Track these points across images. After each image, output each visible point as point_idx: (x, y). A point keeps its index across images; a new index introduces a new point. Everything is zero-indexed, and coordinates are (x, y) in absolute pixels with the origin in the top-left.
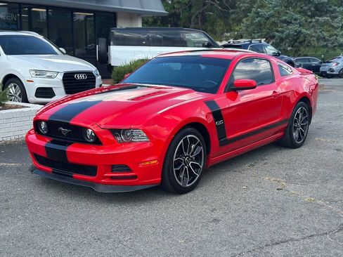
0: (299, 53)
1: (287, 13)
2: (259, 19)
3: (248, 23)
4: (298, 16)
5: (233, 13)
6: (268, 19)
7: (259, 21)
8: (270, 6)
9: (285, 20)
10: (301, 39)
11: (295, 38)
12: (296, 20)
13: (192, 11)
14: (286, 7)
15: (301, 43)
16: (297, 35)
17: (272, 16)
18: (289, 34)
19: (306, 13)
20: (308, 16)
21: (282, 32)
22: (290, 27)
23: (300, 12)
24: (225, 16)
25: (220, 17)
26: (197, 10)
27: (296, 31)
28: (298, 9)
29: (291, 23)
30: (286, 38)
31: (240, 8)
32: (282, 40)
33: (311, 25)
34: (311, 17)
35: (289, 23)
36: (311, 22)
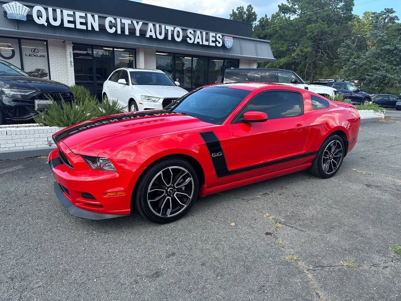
0: (384, 91)
1: (377, 62)
2: (355, 66)
3: (346, 69)
4: (385, 65)
5: (336, 62)
6: (361, 66)
7: (355, 68)
8: (364, 57)
9: (375, 67)
10: (386, 81)
11: (382, 80)
12: (383, 67)
13: (307, 61)
14: (376, 58)
15: (386, 84)
16: (383, 78)
17: (365, 64)
18: (377, 77)
19: (392, 62)
20: (394, 65)
21: (372, 76)
22: (378, 72)
23: (387, 62)
24: (330, 64)
25: (327, 65)
26: (310, 60)
27: (382, 76)
28: (386, 59)
29: (379, 69)
30: (374, 80)
31: (342, 58)
32: (371, 81)
33: (395, 71)
34: (396, 65)
35: (377, 69)
36: (395, 69)
